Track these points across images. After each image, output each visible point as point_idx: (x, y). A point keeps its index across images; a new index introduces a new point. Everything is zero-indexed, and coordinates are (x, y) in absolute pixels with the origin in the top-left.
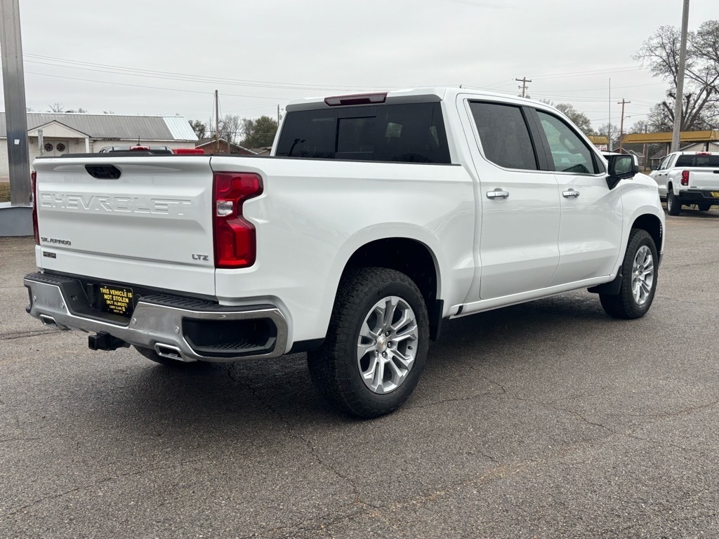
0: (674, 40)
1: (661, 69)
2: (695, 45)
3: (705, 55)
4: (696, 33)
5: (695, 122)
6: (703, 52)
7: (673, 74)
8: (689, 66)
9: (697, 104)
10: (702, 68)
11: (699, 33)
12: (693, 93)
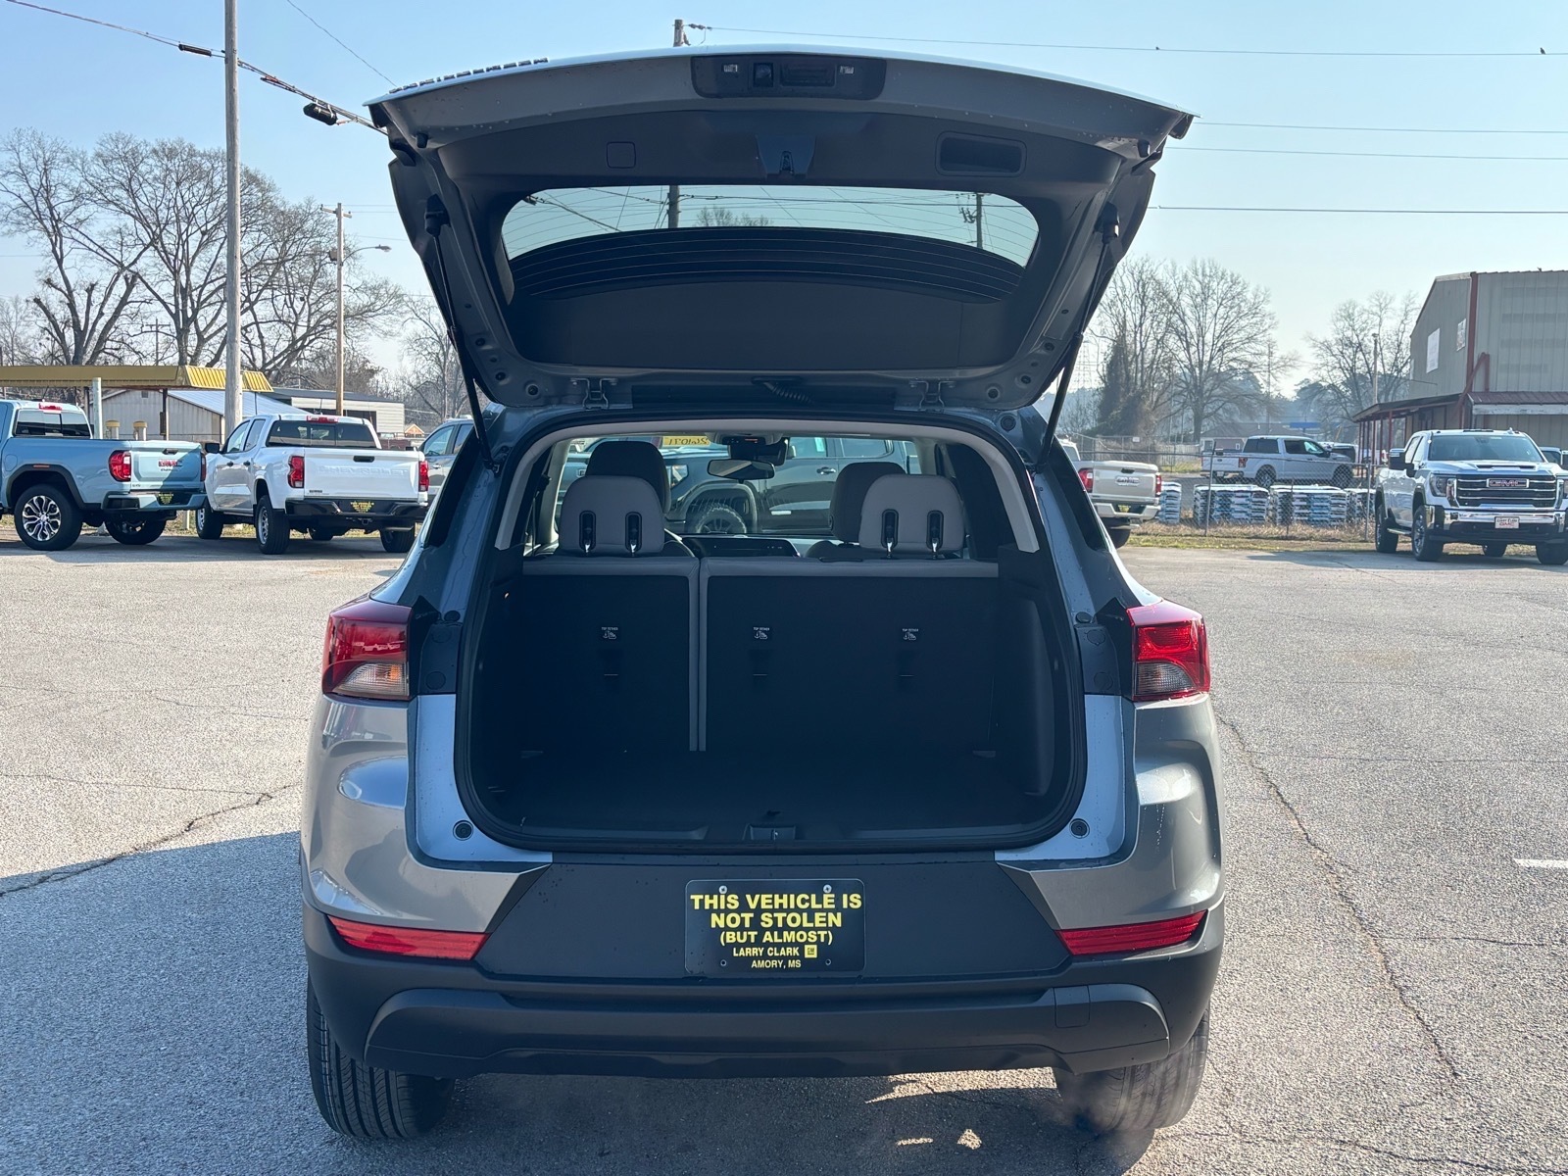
0: (45, 165)
1: (19, 223)
2: (90, 179)
3: (112, 202)
4: (90, 154)
5: (109, 344)
6: (109, 197)
7: (49, 235)
8: (81, 222)
9: (106, 306)
10: (108, 230)
11: (99, 155)
12: (97, 283)
